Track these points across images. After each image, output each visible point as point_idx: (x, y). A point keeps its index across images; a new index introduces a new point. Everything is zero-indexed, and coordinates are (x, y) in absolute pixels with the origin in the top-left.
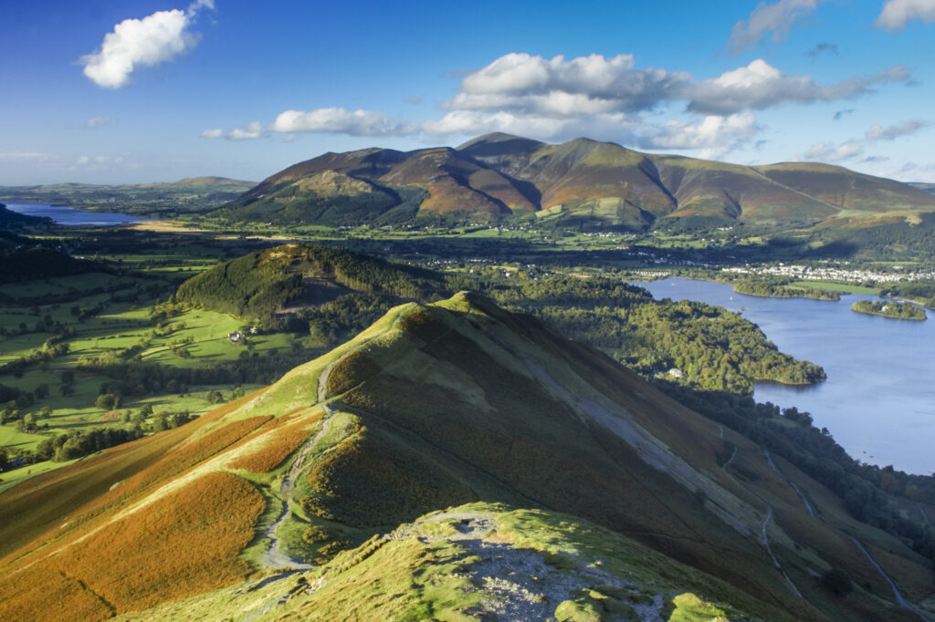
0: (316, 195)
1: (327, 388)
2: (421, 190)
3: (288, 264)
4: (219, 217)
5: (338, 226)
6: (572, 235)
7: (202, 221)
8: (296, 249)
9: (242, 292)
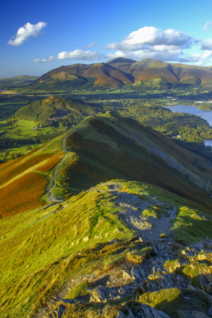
0: (59, 80)
1: (66, 144)
2: (94, 77)
3: (51, 104)
4: (27, 89)
5: (67, 90)
6: (145, 91)
7: (22, 90)
8: (53, 98)
9: (36, 114)
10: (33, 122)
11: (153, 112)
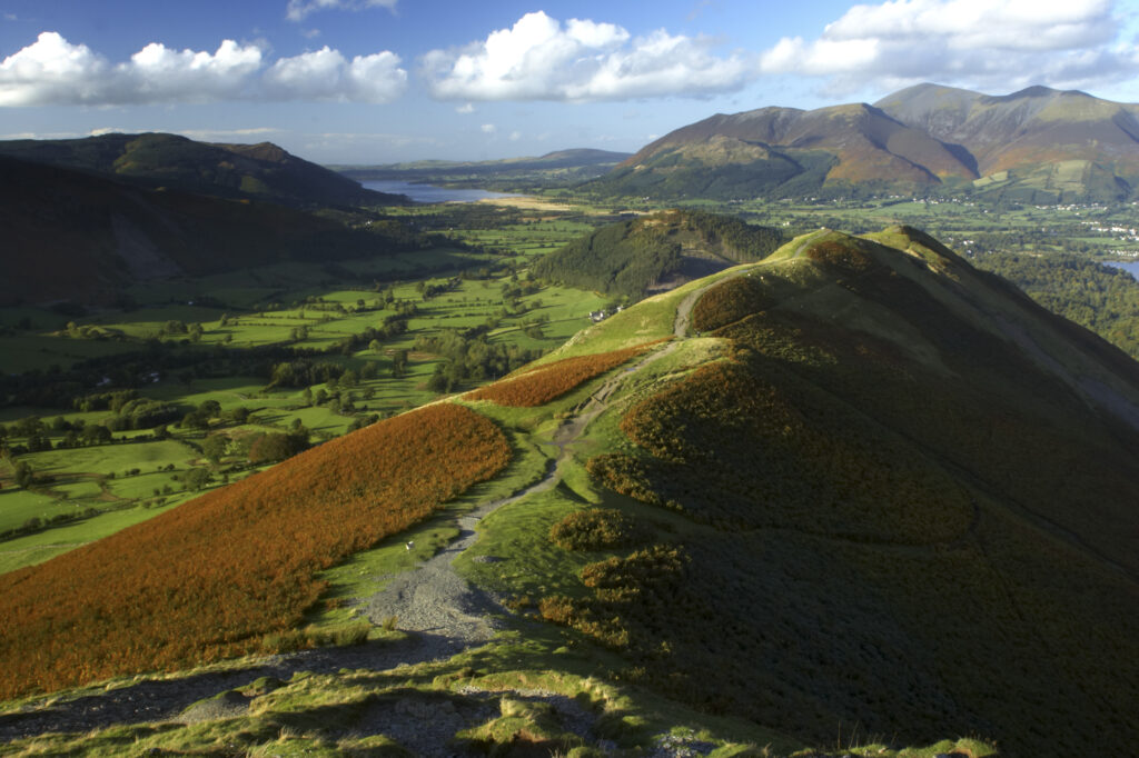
0: (702, 163)
1: (690, 320)
2: (828, 155)
3: (664, 233)
4: (589, 191)
5: (728, 199)
6: (1020, 208)
7: (571, 196)
8: (675, 215)
9: (609, 267)
10: (595, 297)
11: (1061, 279)
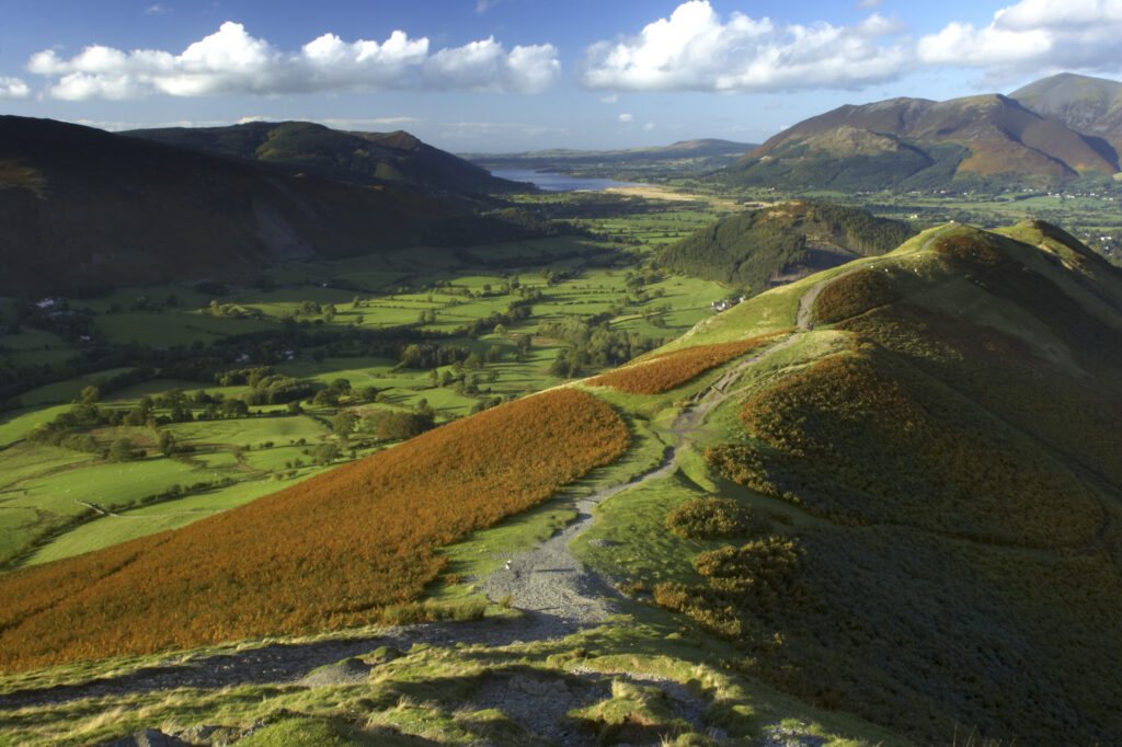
0: (829, 154)
1: (813, 312)
2: (960, 147)
3: (789, 225)
4: (714, 181)
5: (855, 191)
7: (696, 186)
8: (801, 207)
9: (733, 257)
10: (718, 287)
